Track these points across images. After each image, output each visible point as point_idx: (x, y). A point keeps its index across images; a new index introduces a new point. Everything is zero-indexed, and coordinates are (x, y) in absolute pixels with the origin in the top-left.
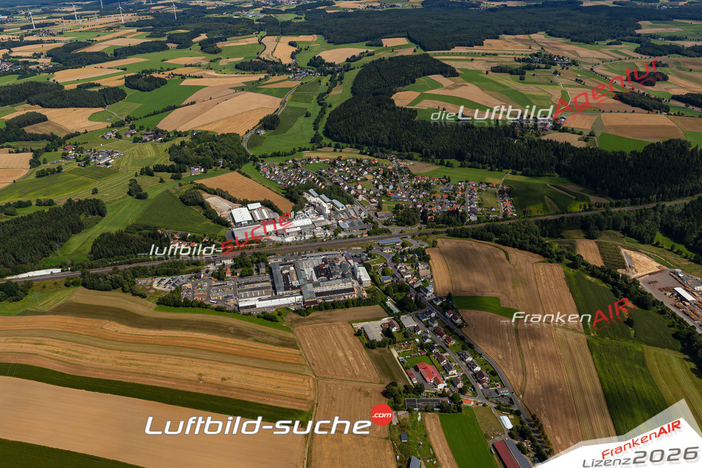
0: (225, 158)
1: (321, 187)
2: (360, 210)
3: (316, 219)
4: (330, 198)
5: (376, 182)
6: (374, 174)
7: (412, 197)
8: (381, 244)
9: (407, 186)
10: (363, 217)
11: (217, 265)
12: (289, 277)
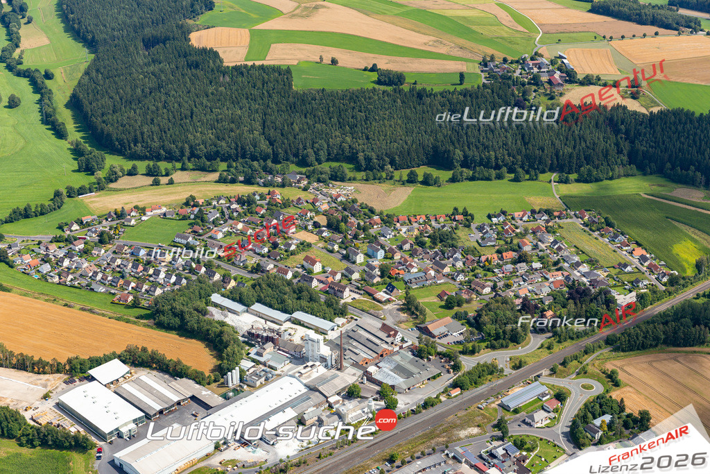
1: (225, 285)
2: (385, 328)
3: (309, 376)
4: (285, 311)
5: (336, 248)
6: (310, 227)
7: (447, 270)
8: (512, 405)
9: (407, 247)
10: (405, 345)
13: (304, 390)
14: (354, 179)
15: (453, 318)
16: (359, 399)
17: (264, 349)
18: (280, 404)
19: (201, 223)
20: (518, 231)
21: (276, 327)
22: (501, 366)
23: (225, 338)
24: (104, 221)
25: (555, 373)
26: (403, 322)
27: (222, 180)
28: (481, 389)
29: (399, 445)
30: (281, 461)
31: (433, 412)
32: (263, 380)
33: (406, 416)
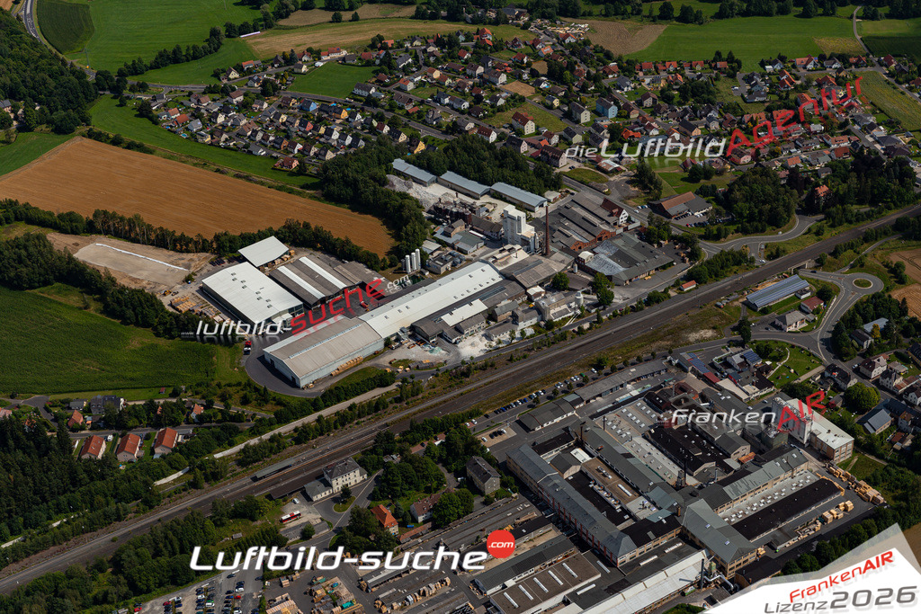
0: (12, 94)
1: (412, 148)
2: (608, 205)
3: (506, 262)
4: (482, 181)
5: (556, 102)
6: (525, 76)
7: (697, 132)
8: (760, 304)
9: (648, 102)
10: (630, 227)
11: (319, 497)
12: (596, 487)
13: (498, 279)
14: (590, 14)
15: (697, 193)
16: (566, 292)
17: (453, 227)
18: (467, 295)
19: (387, 71)
20: (798, 82)
21: (470, 200)
22: (753, 255)
23: (406, 213)
24: (270, 67)
25: (822, 265)
26: (633, 197)
27: (420, 16)
28: (724, 283)
29: (611, 349)
30: (463, 362)
31: (657, 310)
32: (449, 265)
33: (624, 313)
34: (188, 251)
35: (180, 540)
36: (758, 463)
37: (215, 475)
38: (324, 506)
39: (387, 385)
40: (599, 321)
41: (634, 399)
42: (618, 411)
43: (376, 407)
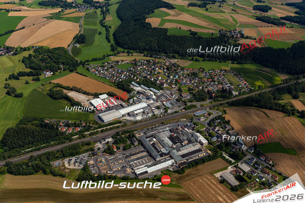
0: (63, 64)
1: (136, 80)
2: (171, 94)
3: (149, 103)
4: (148, 87)
5: (166, 74)
6: (162, 69)
7: (192, 82)
8: (196, 115)
9: (185, 76)
10: (175, 98)
11: (103, 143)
12: (156, 146)
13: (147, 106)
14: (178, 58)
15: (189, 93)
16: (159, 109)
17: (140, 95)
18: (140, 108)
19: (135, 65)
20: (215, 74)
21: (145, 90)
22: (197, 106)
24: (113, 63)
25: (211, 109)
26: (177, 93)
27: (145, 56)
28: (190, 110)
29: (166, 121)
30: (136, 120)
31: (176, 114)
32: (138, 102)
33: (170, 114)
34: (89, 95)
35: (74, 148)
36: (188, 144)
37: (84, 137)
38: (104, 144)
39: (121, 123)
40: (164, 115)
41: (167, 130)
42: (164, 132)
43: (118, 127)
